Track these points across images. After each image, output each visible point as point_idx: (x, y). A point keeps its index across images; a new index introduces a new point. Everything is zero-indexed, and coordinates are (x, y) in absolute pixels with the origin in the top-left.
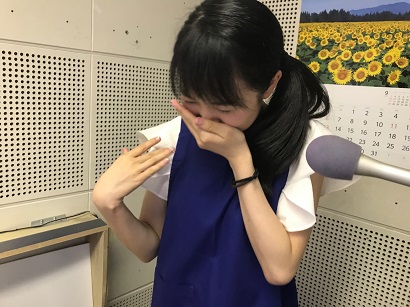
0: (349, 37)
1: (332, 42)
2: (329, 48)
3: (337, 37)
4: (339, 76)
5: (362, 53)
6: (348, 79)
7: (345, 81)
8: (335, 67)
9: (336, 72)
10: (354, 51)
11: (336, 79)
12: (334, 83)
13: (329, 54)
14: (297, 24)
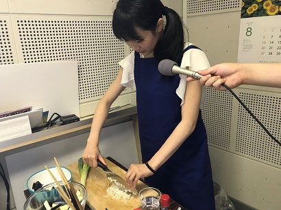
4: (271, 11)
6: (277, 11)
7: (274, 13)
8: (267, 5)
9: (269, 8)
11: (269, 12)
12: (268, 15)
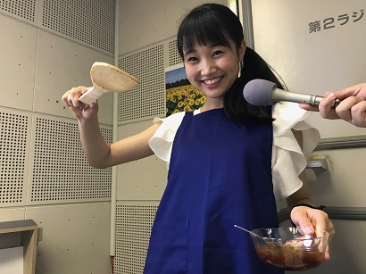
0: (192, 92)
1: (183, 96)
2: (183, 100)
3: (186, 93)
5: (199, 100)
10: (195, 99)
13: (183, 103)
14: (165, 90)
